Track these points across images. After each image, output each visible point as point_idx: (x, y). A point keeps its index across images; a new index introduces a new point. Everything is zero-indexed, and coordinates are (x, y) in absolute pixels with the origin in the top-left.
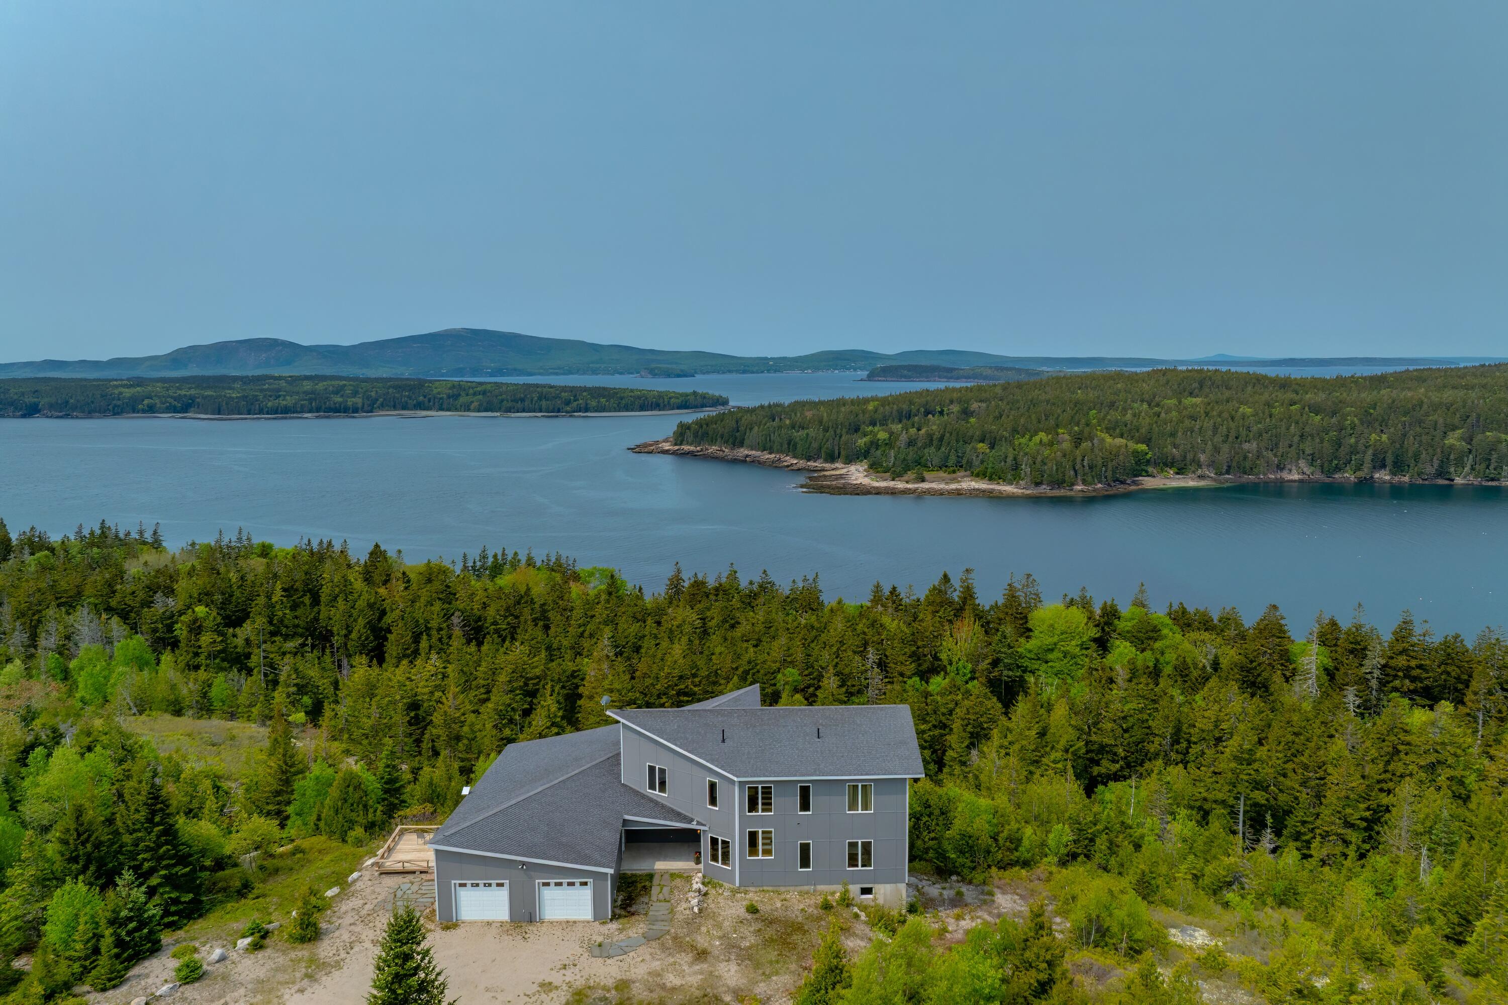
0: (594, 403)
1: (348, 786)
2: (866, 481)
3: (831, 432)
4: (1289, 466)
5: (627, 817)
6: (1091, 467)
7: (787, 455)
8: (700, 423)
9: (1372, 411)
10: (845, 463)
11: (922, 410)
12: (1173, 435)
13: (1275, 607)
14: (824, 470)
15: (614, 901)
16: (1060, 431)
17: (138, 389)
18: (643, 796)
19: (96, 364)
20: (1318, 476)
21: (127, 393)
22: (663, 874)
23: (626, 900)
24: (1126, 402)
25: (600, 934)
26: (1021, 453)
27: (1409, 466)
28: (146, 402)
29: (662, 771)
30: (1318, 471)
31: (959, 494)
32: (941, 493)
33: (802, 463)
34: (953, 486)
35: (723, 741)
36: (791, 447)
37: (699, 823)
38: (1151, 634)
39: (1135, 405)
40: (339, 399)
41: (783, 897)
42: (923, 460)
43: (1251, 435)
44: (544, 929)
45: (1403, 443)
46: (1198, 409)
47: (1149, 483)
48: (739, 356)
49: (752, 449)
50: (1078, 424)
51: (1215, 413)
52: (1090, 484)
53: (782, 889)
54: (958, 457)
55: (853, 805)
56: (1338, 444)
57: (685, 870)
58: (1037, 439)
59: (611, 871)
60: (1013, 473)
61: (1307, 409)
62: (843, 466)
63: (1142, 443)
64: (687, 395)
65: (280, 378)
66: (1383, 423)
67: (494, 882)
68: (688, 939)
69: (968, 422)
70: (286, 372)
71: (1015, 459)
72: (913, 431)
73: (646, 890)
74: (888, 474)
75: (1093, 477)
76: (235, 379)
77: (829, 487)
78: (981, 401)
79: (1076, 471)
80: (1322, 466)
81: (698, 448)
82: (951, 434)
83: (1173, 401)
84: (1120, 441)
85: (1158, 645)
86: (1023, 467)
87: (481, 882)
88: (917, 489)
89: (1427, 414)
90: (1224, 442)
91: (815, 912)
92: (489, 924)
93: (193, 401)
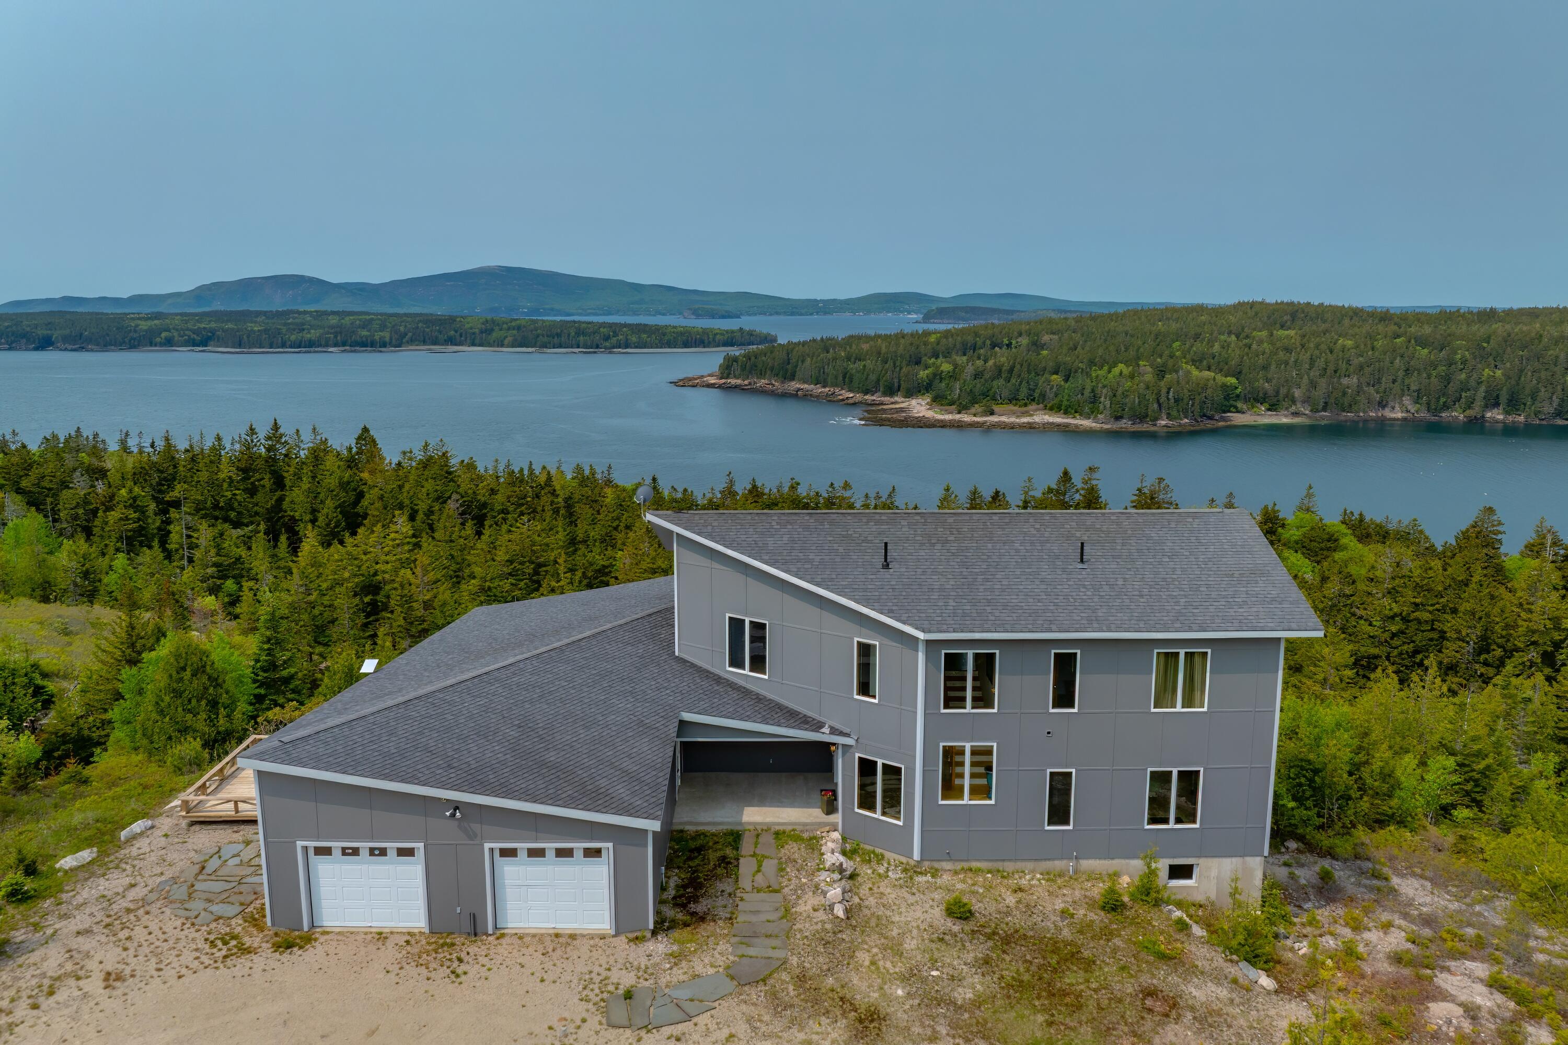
0: (634, 339)
1: (184, 669)
2: (930, 414)
3: (890, 363)
4: (1392, 404)
5: (687, 716)
6: (1177, 401)
7: (842, 389)
8: (748, 357)
9: (1485, 345)
10: (906, 397)
11: (988, 342)
12: (1265, 368)
13: (1490, 510)
14: (882, 404)
15: (661, 888)
16: (1141, 363)
17: (156, 322)
18: (718, 680)
19: (116, 301)
20: (1424, 415)
21: (144, 325)
22: (759, 832)
23: (684, 887)
24: (1211, 334)
25: (628, 966)
26: (1100, 385)
27: (1525, 404)
28: (163, 335)
29: (758, 627)
30: (1424, 408)
31: (1031, 428)
32: (1012, 427)
33: (859, 397)
34: (1025, 420)
35: (886, 566)
36: (847, 380)
37: (834, 731)
38: (1329, 544)
39: (1222, 337)
40: (365, 333)
41: (1012, 882)
42: (991, 393)
43: (1351, 369)
44: (503, 949)
45: (1520, 378)
46: (1293, 341)
47: (1239, 419)
48: (787, 297)
49: (805, 382)
50: (1161, 356)
51: (1312, 345)
52: (1175, 418)
53: (1009, 866)
54: (1030, 389)
55: (1164, 695)
56: (1447, 379)
57: (805, 824)
58: (1116, 371)
59: (654, 826)
60: (1091, 406)
61: (1413, 341)
62: (903, 399)
63: (1233, 376)
64: (733, 332)
65: (305, 312)
66: (1497, 359)
67: (392, 846)
68: (830, 981)
69: (1039, 354)
70: (311, 308)
71: (1093, 391)
72: (979, 363)
73: (728, 865)
74: (954, 407)
75: (1178, 411)
76: (258, 313)
77: (889, 420)
78: (1053, 333)
79: (1160, 405)
80: (1428, 404)
81: (746, 382)
82: (1022, 365)
83: (1264, 334)
84: (1207, 374)
85: (1338, 556)
86: (1102, 399)
87: (364, 846)
88: (985, 422)
89: (1546, 349)
90: (1321, 376)
91: (1092, 916)
92: (381, 937)
93: (214, 334)
